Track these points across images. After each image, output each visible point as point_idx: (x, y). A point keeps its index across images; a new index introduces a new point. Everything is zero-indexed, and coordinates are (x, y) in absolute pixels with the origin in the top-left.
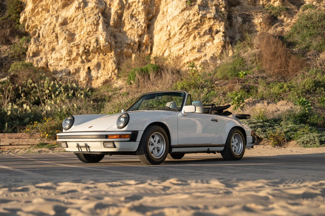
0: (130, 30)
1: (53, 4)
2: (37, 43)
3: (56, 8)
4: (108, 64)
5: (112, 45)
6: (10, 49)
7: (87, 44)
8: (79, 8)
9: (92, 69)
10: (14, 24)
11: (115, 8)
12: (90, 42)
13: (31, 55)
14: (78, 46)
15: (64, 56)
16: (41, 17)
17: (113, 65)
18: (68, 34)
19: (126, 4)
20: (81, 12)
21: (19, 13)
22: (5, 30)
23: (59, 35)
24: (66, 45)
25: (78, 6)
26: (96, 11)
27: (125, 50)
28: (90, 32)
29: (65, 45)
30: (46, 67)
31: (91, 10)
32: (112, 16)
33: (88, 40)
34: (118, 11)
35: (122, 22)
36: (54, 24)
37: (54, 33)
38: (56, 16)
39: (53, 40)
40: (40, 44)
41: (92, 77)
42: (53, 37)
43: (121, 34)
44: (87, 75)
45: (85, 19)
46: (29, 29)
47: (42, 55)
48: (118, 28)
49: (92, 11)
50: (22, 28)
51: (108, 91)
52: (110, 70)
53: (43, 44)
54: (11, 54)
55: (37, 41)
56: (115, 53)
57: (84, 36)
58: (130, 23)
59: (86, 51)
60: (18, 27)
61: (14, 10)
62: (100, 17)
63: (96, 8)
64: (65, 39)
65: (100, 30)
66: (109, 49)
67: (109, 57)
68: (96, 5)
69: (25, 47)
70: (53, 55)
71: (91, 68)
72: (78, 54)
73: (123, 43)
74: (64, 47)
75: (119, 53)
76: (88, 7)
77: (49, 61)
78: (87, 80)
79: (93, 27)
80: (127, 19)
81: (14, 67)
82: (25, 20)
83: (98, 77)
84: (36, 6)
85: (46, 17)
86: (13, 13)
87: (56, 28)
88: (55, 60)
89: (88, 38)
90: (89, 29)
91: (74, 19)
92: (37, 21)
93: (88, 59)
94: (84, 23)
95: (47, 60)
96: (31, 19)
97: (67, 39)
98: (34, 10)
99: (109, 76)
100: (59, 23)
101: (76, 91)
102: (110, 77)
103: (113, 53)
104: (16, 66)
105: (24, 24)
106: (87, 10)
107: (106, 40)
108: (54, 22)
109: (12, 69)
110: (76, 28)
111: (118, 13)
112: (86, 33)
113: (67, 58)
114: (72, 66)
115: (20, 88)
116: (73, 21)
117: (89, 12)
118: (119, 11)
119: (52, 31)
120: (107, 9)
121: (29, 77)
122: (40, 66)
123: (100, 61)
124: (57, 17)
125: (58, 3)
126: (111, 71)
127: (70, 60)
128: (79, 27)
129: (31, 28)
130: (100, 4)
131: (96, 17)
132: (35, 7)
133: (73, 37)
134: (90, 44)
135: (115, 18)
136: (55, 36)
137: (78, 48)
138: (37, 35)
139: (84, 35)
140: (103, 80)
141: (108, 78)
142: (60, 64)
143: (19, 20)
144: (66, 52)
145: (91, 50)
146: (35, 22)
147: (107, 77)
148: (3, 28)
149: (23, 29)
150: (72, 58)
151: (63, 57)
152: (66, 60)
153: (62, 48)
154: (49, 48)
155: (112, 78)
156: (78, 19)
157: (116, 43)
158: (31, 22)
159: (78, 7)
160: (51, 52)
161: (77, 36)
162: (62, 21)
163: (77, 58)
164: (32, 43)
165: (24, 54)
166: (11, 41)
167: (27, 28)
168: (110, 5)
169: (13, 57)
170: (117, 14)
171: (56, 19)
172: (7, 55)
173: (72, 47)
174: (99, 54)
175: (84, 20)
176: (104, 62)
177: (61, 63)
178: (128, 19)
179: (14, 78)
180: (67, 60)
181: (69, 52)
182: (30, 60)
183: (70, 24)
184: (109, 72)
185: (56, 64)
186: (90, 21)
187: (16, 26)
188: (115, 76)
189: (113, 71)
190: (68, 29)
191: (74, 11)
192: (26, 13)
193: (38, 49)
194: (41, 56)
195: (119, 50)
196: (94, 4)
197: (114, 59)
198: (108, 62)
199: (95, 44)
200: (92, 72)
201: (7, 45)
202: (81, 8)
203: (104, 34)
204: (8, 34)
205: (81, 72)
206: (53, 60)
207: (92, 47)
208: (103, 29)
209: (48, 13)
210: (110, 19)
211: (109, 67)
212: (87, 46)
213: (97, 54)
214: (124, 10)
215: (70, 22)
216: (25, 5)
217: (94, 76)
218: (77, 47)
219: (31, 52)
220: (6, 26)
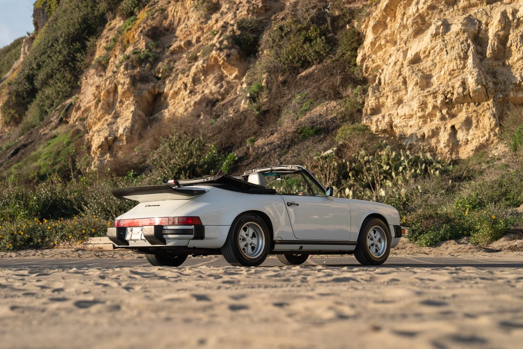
0: (521, 61)
1: (400, 32)
2: (377, 94)
3: (405, 38)
4: (483, 119)
5: (490, 89)
6: (341, 105)
7: (449, 90)
8: (437, 36)
9: (459, 129)
10: (349, 67)
11: (494, 29)
12: (453, 87)
13: (369, 112)
14: (435, 94)
15: (415, 110)
16: (385, 52)
17: (491, 120)
18: (421, 76)
19: (514, 20)
20: (440, 40)
21: (356, 49)
22: (335, 77)
23: (407, 79)
24: (419, 94)
25: (434, 32)
26: (463, 37)
27: (512, 94)
28: (453, 70)
29: (416, 94)
30: (389, 129)
31: (456, 37)
32: (490, 42)
33: (450, 83)
34: (499, 32)
35: (507, 50)
36: (400, 63)
37: (401, 77)
38: (403, 51)
39: (400, 88)
40: (382, 94)
41: (459, 141)
42: (399, 83)
43: (505, 70)
44: (449, 138)
45: (446, 50)
46: (368, 73)
47: (384, 111)
48: (501, 60)
49: (458, 37)
50: (359, 71)
51: (480, 163)
52: (487, 129)
53: (385, 95)
54: (341, 113)
55: (376, 91)
56: (494, 101)
57: (444, 78)
58: (519, 50)
59: (447, 100)
60: (354, 72)
61: (349, 45)
62: (469, 46)
63: (464, 32)
64: (417, 84)
65: (469, 66)
66: (483, 96)
67: (485, 108)
68: (463, 28)
69: (361, 101)
70: (399, 111)
71: (457, 127)
72: (435, 107)
73: (507, 83)
74: (415, 97)
75: (501, 100)
76: (451, 31)
77: (393, 120)
78: (451, 147)
79: (458, 62)
80: (515, 44)
81: (342, 134)
82: (363, 60)
83: (468, 141)
84: (377, 37)
85: (392, 52)
86: (347, 51)
87: (404, 69)
88: (402, 118)
89: (450, 80)
90: (453, 65)
91: (430, 53)
92: (380, 59)
93: (452, 113)
94: (445, 57)
95: (391, 118)
96: (371, 58)
97: (419, 85)
98: (375, 44)
99: (485, 138)
100: (408, 60)
101: (430, 166)
102: (487, 140)
103: (490, 102)
104: (344, 132)
105: (362, 66)
106: (449, 37)
107: (478, 82)
108: (401, 60)
109: (339, 136)
110: (433, 67)
111: (499, 35)
112: (448, 73)
113: (419, 114)
114: (426, 125)
115: (348, 163)
116: (428, 56)
117: (452, 40)
118: (501, 33)
119: (398, 74)
120: (483, 32)
121: (362, 146)
122: (380, 128)
123: (470, 115)
124: (405, 53)
125: (408, 30)
126: (489, 130)
127: (423, 117)
128: (438, 64)
129: (371, 70)
130: (470, 25)
131: (463, 45)
132: (375, 40)
133: (428, 80)
134: (453, 89)
135: (494, 44)
136: (403, 82)
137: (435, 97)
138: (377, 82)
139: (445, 76)
140: (476, 145)
141: (484, 142)
142: (410, 123)
143: (355, 60)
144: (417, 105)
145: (455, 99)
146: (377, 62)
147: (482, 140)
148: (332, 75)
149: (361, 74)
150: (427, 113)
151: (414, 112)
152: (418, 118)
153: (413, 99)
154: (394, 100)
155: (490, 142)
156: (435, 51)
157: (495, 84)
158: (371, 62)
159: (434, 34)
160: (396, 106)
161: (434, 80)
162: (412, 57)
163: (434, 113)
164: (370, 95)
165: (360, 111)
166: (342, 94)
167: (366, 72)
168: (487, 25)
169: (343, 118)
170: (498, 38)
171: (404, 55)
172: (336, 115)
173: (426, 96)
174: (469, 104)
175: (445, 53)
176: (477, 116)
177: (412, 122)
178: (517, 44)
179: (342, 149)
180: (420, 117)
181: (422, 104)
182: (366, 120)
183: (424, 61)
184: (485, 132)
185: (404, 124)
186: (454, 53)
187: (351, 69)
188: (495, 138)
189: (492, 130)
190: (421, 69)
191: (429, 41)
192: (365, 49)
193: (379, 102)
194: (382, 114)
195: (501, 96)
196: (460, 26)
197: (493, 111)
198: (484, 116)
199: (461, 90)
200: (458, 133)
201: (335, 100)
202: (440, 34)
203: (475, 72)
204: (338, 82)
205: (440, 134)
206: (399, 118)
207: (456, 94)
208: (474, 64)
209: (394, 46)
210: (487, 46)
211: (485, 124)
212: (448, 93)
213: (466, 104)
214: (509, 30)
215: (424, 58)
216: (364, 36)
217: (461, 139)
218: (433, 96)
219: (368, 109)
220: (337, 72)
